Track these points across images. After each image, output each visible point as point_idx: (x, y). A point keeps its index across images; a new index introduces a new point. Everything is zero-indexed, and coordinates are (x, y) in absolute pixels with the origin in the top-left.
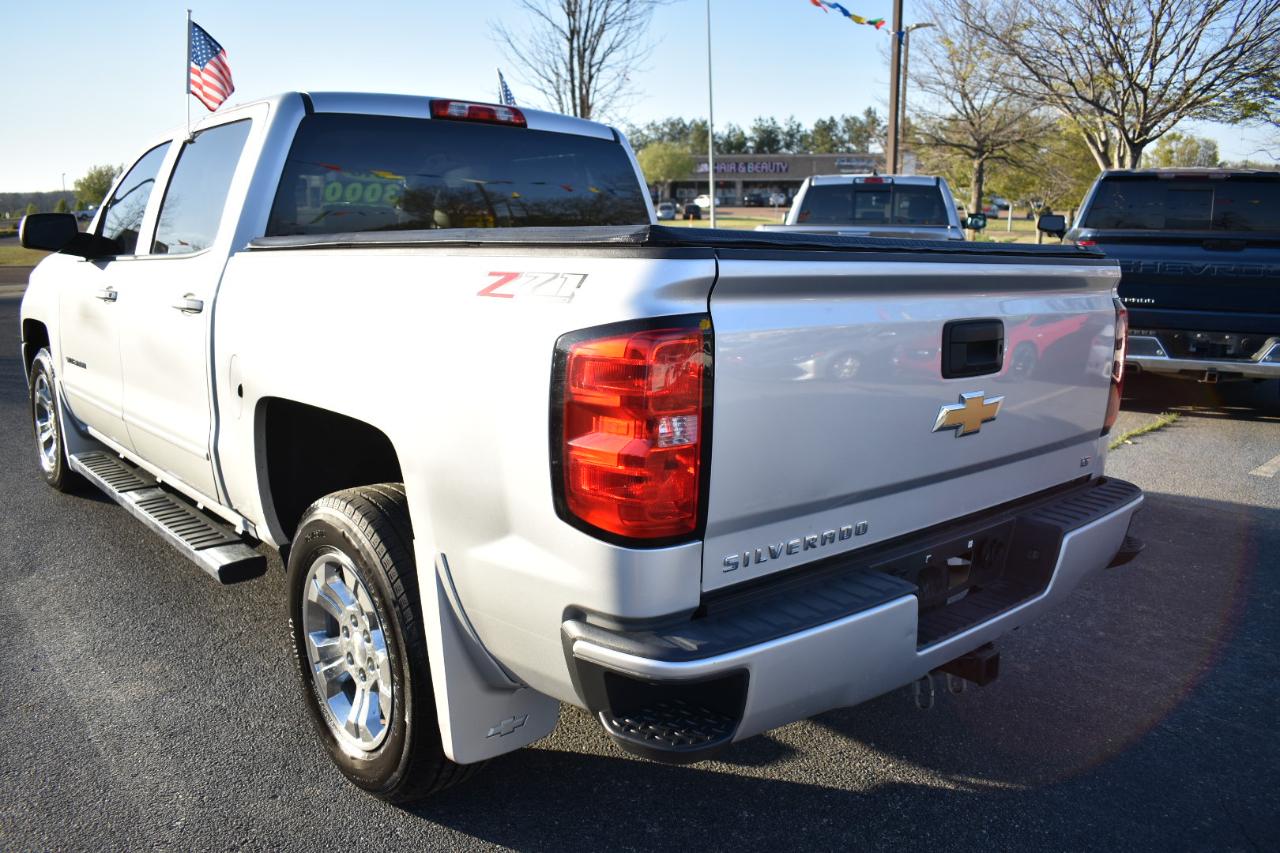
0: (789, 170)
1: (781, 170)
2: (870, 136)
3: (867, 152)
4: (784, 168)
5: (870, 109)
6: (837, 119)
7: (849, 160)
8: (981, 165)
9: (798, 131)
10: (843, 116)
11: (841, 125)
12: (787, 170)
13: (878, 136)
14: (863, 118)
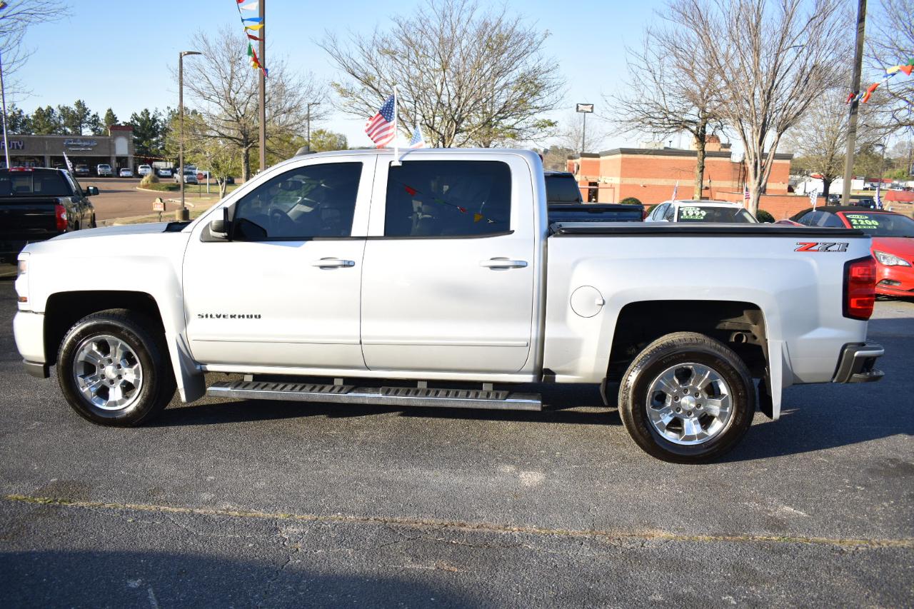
0: (25, 147)
1: (18, 147)
2: (81, 123)
3: (81, 135)
4: (21, 146)
5: (80, 101)
6: (55, 107)
7: (75, 140)
8: (247, 151)
9: (21, 117)
10: (59, 106)
11: (58, 113)
12: (23, 147)
13: (89, 123)
14: (74, 108)
